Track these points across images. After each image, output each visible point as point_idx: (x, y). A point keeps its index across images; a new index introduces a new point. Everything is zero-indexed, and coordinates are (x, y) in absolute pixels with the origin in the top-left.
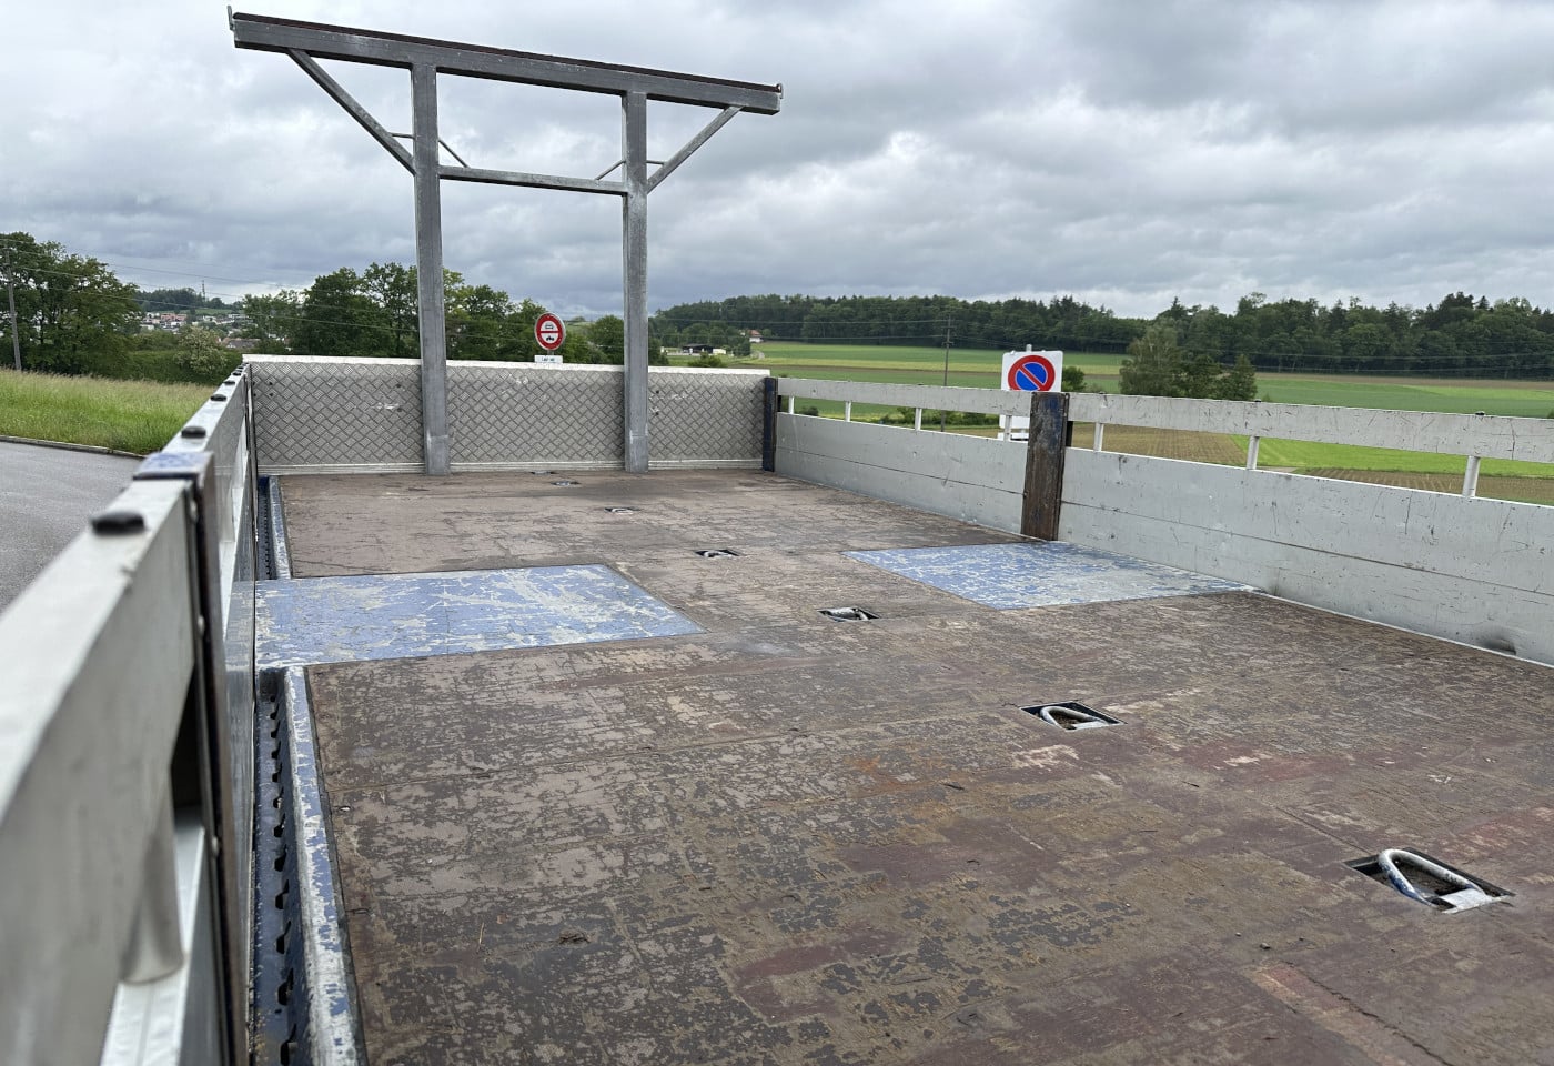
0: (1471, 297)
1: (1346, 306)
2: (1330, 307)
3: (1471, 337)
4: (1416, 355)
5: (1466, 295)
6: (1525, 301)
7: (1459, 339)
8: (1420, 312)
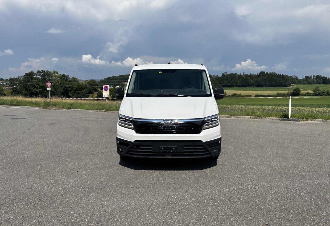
0: (265, 72)
1: (242, 74)
2: (239, 74)
6: (275, 72)
7: (263, 80)
8: (256, 75)
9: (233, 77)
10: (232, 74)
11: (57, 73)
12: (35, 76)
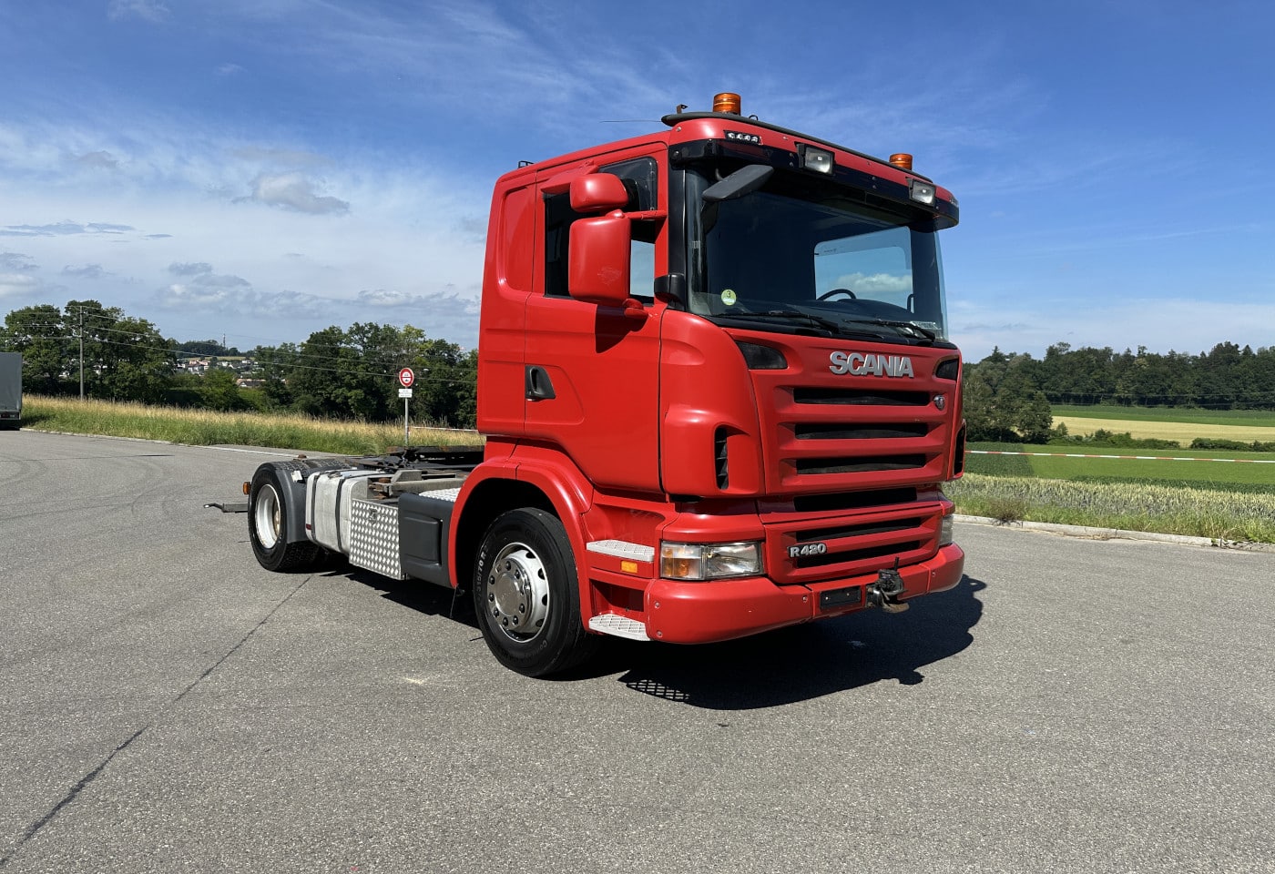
0: (1237, 346)
1: (1135, 353)
2: (1122, 353)
3: (1237, 378)
5: (1233, 344)
7: (1230, 381)
8: (1195, 358)
9: (1093, 360)
10: (1091, 351)
11: (420, 333)
12: (343, 345)
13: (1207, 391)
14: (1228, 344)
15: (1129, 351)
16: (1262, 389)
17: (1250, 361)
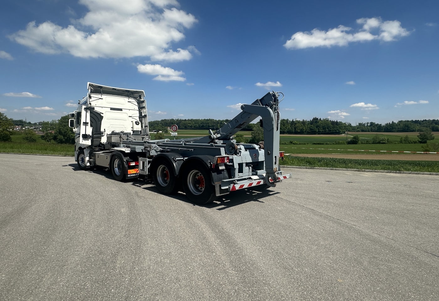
0: (318, 118)
1: (294, 120)
2: (291, 120)
3: (318, 126)
4: (309, 130)
5: (317, 118)
6: (328, 119)
7: (317, 127)
8: (308, 121)
13: (311, 129)
14: (316, 118)
15: (293, 120)
16: (323, 129)
17: (321, 122)
